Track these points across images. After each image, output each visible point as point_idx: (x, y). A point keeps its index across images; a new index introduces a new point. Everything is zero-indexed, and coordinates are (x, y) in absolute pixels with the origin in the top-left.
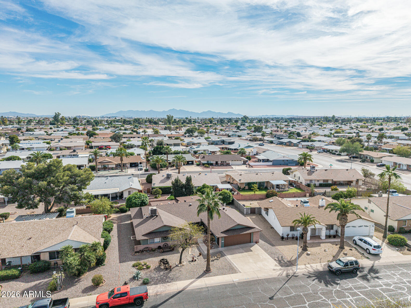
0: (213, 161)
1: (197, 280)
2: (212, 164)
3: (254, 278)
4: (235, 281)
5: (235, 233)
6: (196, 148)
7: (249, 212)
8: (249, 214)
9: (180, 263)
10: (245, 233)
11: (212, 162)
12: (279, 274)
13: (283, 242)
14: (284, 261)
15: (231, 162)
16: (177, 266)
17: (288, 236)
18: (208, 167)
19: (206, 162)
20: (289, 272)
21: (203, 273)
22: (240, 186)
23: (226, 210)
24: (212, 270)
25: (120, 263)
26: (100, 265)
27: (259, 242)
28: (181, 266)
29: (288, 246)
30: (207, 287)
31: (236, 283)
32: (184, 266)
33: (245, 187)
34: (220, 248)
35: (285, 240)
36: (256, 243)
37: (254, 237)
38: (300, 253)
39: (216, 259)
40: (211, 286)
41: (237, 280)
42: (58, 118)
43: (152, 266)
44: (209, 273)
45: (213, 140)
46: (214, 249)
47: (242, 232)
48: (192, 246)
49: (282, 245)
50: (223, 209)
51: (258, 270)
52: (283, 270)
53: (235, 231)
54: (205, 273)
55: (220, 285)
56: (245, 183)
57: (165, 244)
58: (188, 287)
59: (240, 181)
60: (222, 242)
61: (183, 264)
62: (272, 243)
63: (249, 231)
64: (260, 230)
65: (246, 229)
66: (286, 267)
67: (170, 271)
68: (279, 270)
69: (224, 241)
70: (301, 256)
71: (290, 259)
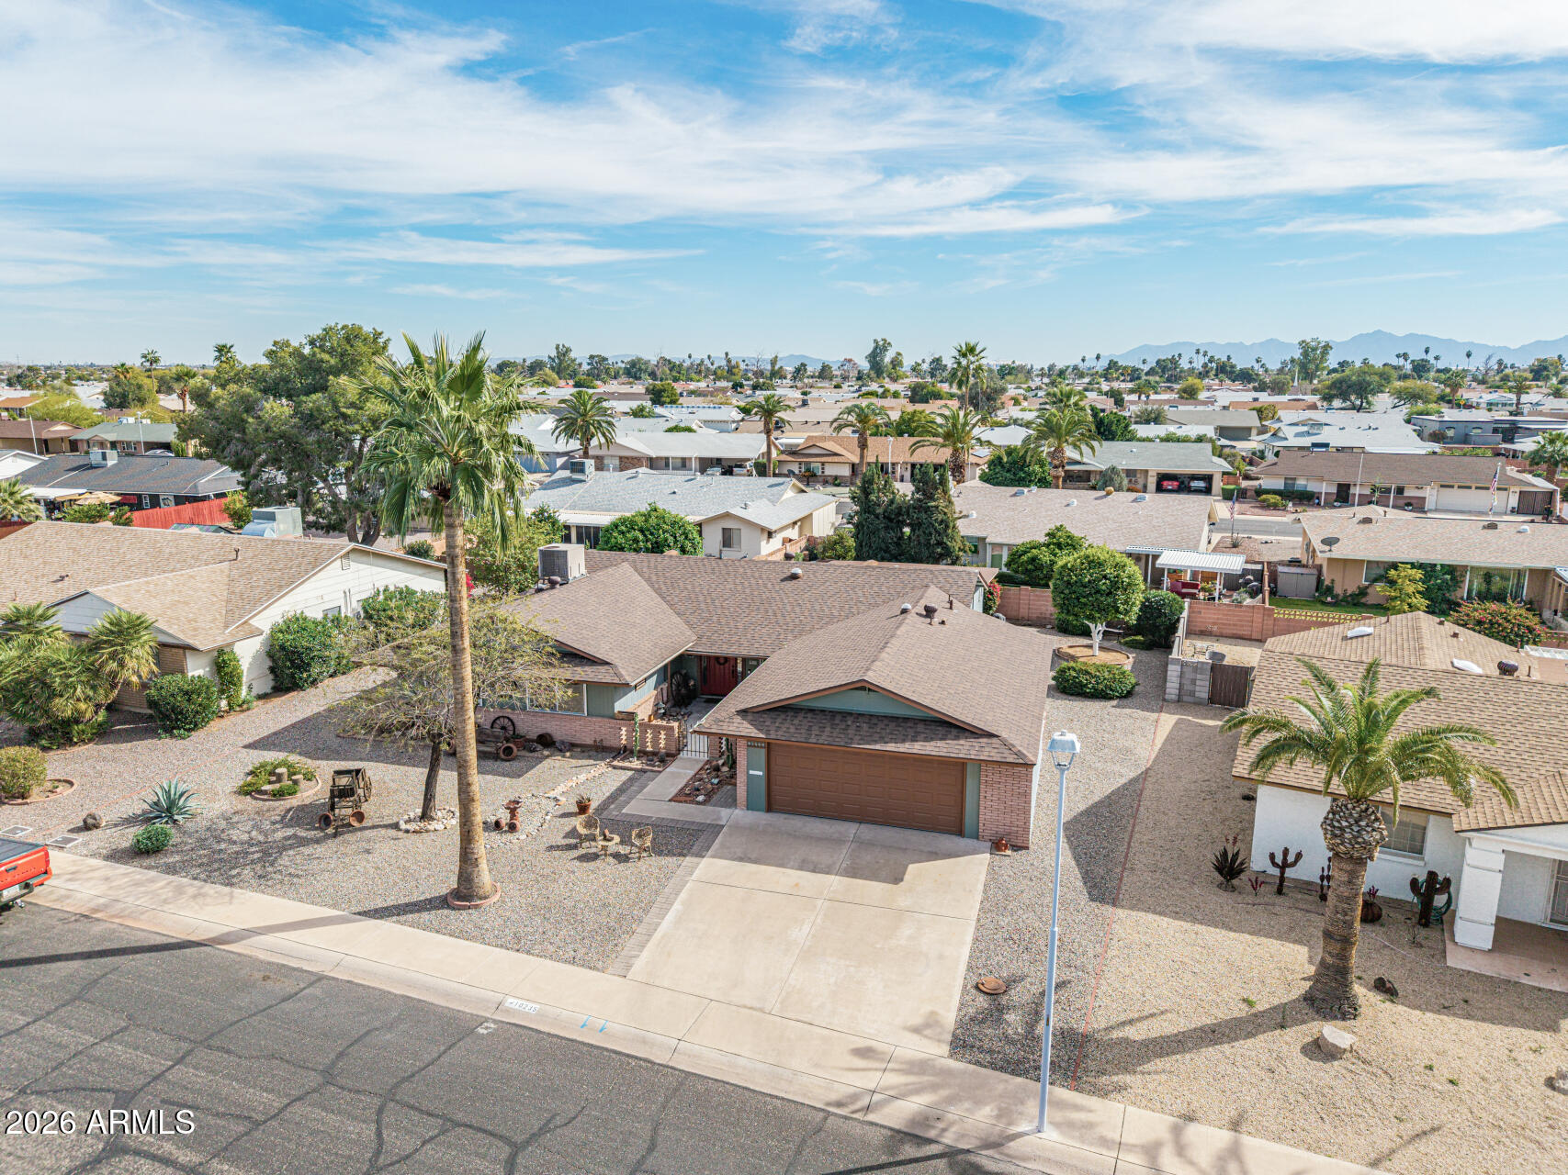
0: (1321, 479)
1: (354, 921)
2: (1306, 499)
3: (644, 1042)
4: (508, 1011)
6: (1297, 435)
7: (1203, 690)
8: (1198, 703)
9: (425, 816)
10: (891, 747)
11: (1312, 487)
12: (855, 1097)
14: (1032, 1024)
15: (1430, 494)
16: (396, 826)
18: (1275, 507)
19: (1279, 484)
20: (954, 1112)
21: (430, 901)
22: (1333, 581)
23: (943, 623)
24: (495, 898)
25: (245, 747)
26: (166, 731)
27: (1027, 848)
28: (407, 831)
29: (1223, 932)
30: (320, 978)
31: (495, 1021)
32: (425, 835)
33: (1367, 587)
34: (737, 811)
35: (1255, 889)
36: (997, 845)
37: (982, 794)
38: (1255, 1015)
39: (616, 856)
40: (348, 982)
41: (530, 1007)
42: (882, 360)
43: (306, 794)
44: (454, 909)
45: (1446, 419)
46: (698, 803)
47: (876, 737)
48: (621, 764)
49: (1176, 915)
50: (924, 613)
51: (751, 1008)
52: (931, 1078)
53: (837, 722)
54: (443, 902)
55: (396, 995)
56: (1363, 561)
57: (502, 720)
58: (250, 937)
59: (1327, 548)
60: (751, 772)
61: (433, 825)
62: (1121, 880)
63: (932, 743)
64: (1018, 754)
65: (921, 727)
66: (985, 1067)
67: (327, 837)
68: (904, 1067)
69: (761, 773)
70: (1236, 1039)
71: (1103, 1026)
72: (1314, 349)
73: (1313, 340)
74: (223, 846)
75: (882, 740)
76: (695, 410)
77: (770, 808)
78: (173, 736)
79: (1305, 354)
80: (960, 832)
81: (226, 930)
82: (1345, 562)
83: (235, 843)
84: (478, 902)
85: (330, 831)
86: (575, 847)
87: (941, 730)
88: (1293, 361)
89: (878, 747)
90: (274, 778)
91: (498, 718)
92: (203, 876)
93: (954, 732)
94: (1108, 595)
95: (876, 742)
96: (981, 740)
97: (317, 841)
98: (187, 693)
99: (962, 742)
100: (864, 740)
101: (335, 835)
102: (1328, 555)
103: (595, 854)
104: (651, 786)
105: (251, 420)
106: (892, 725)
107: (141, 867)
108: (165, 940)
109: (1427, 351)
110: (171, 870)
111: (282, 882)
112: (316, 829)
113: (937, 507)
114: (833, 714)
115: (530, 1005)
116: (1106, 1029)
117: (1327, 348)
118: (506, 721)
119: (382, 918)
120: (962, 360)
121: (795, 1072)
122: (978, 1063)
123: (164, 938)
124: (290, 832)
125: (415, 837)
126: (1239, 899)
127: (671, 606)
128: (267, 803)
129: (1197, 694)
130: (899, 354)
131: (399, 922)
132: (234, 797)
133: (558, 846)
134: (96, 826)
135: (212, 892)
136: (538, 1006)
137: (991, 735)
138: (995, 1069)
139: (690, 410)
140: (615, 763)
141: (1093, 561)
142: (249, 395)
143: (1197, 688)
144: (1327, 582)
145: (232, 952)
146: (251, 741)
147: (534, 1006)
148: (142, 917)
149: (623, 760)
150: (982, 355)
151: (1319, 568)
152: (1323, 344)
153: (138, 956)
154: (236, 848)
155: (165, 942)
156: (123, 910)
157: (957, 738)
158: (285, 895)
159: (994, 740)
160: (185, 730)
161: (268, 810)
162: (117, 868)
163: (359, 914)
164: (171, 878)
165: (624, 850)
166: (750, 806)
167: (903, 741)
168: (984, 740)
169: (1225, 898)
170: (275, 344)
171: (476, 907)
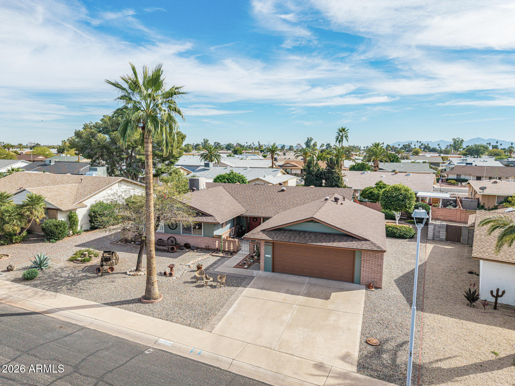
1: (102, 307)
3: (218, 360)
4: (159, 344)
5: (296, 240)
6: (458, 163)
7: (443, 235)
8: (441, 241)
9: (137, 270)
10: (324, 244)
11: (467, 178)
13: (468, 310)
14: (394, 360)
16: (126, 273)
17: (500, 300)
21: (134, 300)
22: (484, 203)
23: (342, 204)
24: (160, 300)
25: (75, 246)
26: (47, 240)
27: (381, 288)
28: (130, 275)
29: (474, 323)
30: (83, 328)
31: (153, 348)
32: (136, 276)
33: (498, 206)
34: (260, 272)
35: (484, 306)
36: (369, 286)
37: (362, 265)
38: (500, 359)
39: (211, 286)
40: (94, 330)
41: (168, 343)
42: (310, 144)
43: (93, 262)
44: (143, 303)
45: (509, 160)
46: (245, 268)
47: (318, 240)
48: (215, 254)
49: (451, 316)
50: (334, 200)
51: (265, 347)
52: (350, 382)
53: (301, 235)
54: (139, 301)
55: (113, 336)
56: (496, 195)
57: (171, 238)
58: (58, 311)
59: (482, 191)
60: (266, 256)
61: (140, 273)
62: (423, 301)
63: (341, 243)
64: (378, 247)
65: (336, 237)
66: (375, 378)
67: (98, 276)
68: (337, 375)
69: (270, 256)
70: (493, 370)
71: (428, 361)
72: (458, 141)
73: (457, 138)
74: (57, 278)
75: (320, 241)
76: (248, 156)
77: (273, 271)
78: (50, 242)
79: (455, 143)
80: (353, 282)
81: (50, 308)
82: (489, 196)
83: (62, 277)
84: (153, 301)
85: (100, 274)
86: (195, 282)
87: (345, 238)
88: (450, 145)
89: (319, 244)
90: (83, 256)
91: (170, 237)
92: (47, 288)
93: (351, 239)
94: (402, 201)
95: (318, 242)
96: (362, 242)
97: (94, 278)
98: (56, 226)
99: (354, 242)
100: (312, 241)
101: (101, 276)
102: (482, 193)
103: (202, 285)
104: (227, 262)
105: (93, 140)
106: (324, 236)
107: (24, 284)
108: (25, 311)
109: (497, 142)
110: (35, 286)
111: (77, 291)
112: (95, 273)
113: (335, 172)
114: (299, 232)
115: (169, 342)
116: (429, 363)
117: (462, 141)
118: (173, 238)
119: (113, 306)
120: (340, 133)
121: (286, 376)
122: (371, 376)
123: (24, 310)
124: (84, 274)
125: (133, 277)
126: (478, 310)
127: (236, 200)
128: (78, 264)
129: (441, 237)
130: (316, 142)
131: (120, 307)
132: (66, 262)
133: (188, 282)
134: (12, 270)
135: (48, 294)
136: (172, 343)
137: (366, 240)
138: (380, 379)
139: (246, 156)
140: (213, 254)
141: (396, 189)
142: (94, 132)
143: (441, 235)
144: (482, 204)
145: (50, 317)
146: (78, 244)
147: (171, 342)
148: (19, 303)
149: (216, 253)
150: (347, 132)
151: (478, 199)
152: (461, 140)
153: (12, 317)
154: (62, 279)
155: (25, 312)
156: (12, 300)
157: (352, 241)
158: (77, 296)
159: (368, 242)
160: (54, 239)
161: (78, 267)
162: (14, 285)
163: (104, 304)
164: (34, 288)
165: (214, 284)
166: (265, 270)
167: (329, 242)
168: (364, 242)
169: (470, 310)
170: (104, 116)
171: (152, 302)
